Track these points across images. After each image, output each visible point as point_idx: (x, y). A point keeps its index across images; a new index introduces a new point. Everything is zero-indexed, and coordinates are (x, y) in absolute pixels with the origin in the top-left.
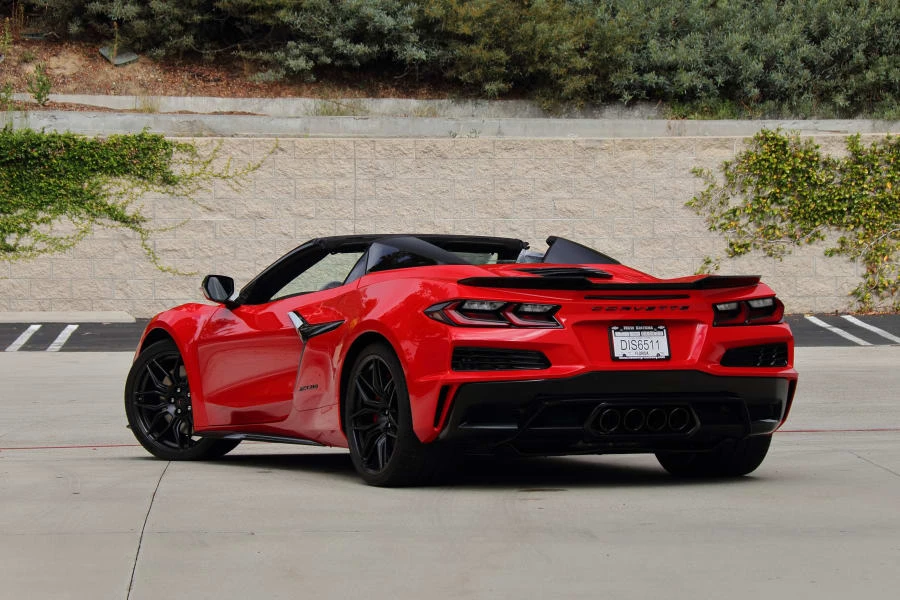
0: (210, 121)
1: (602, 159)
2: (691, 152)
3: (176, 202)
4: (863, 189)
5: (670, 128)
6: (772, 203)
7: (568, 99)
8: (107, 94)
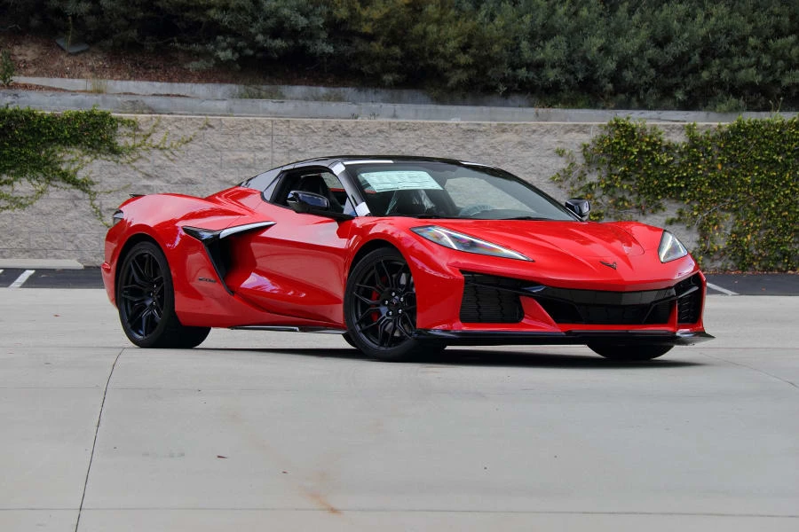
0: (150, 101)
1: (480, 140)
2: (555, 135)
3: (120, 169)
4: (700, 169)
5: (537, 114)
6: (622, 179)
7: (452, 90)
8: (62, 77)
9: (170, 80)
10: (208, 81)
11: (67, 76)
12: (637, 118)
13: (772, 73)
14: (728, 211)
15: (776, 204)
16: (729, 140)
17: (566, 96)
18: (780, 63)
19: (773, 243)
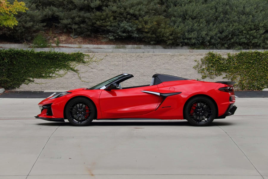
0: (93, 50)
1: (175, 58)
2: (194, 56)
3: (85, 67)
4: (231, 64)
5: (190, 51)
6: (211, 67)
7: (168, 45)
9: (98, 44)
10: (107, 44)
11: (72, 44)
12: (215, 52)
13: (249, 40)
14: (239, 75)
15: (251, 73)
16: (239, 57)
17: (197, 46)
18: (251, 37)
19: (250, 83)
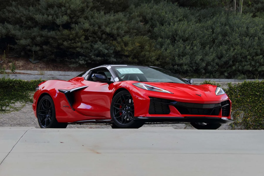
0: (58, 77)
8: (31, 70)
9: (65, 71)
11: (32, 70)
12: (213, 81)
13: (255, 67)
14: (242, 110)
15: (257, 108)
16: (242, 88)
17: (190, 74)
18: (258, 64)
19: (256, 121)
